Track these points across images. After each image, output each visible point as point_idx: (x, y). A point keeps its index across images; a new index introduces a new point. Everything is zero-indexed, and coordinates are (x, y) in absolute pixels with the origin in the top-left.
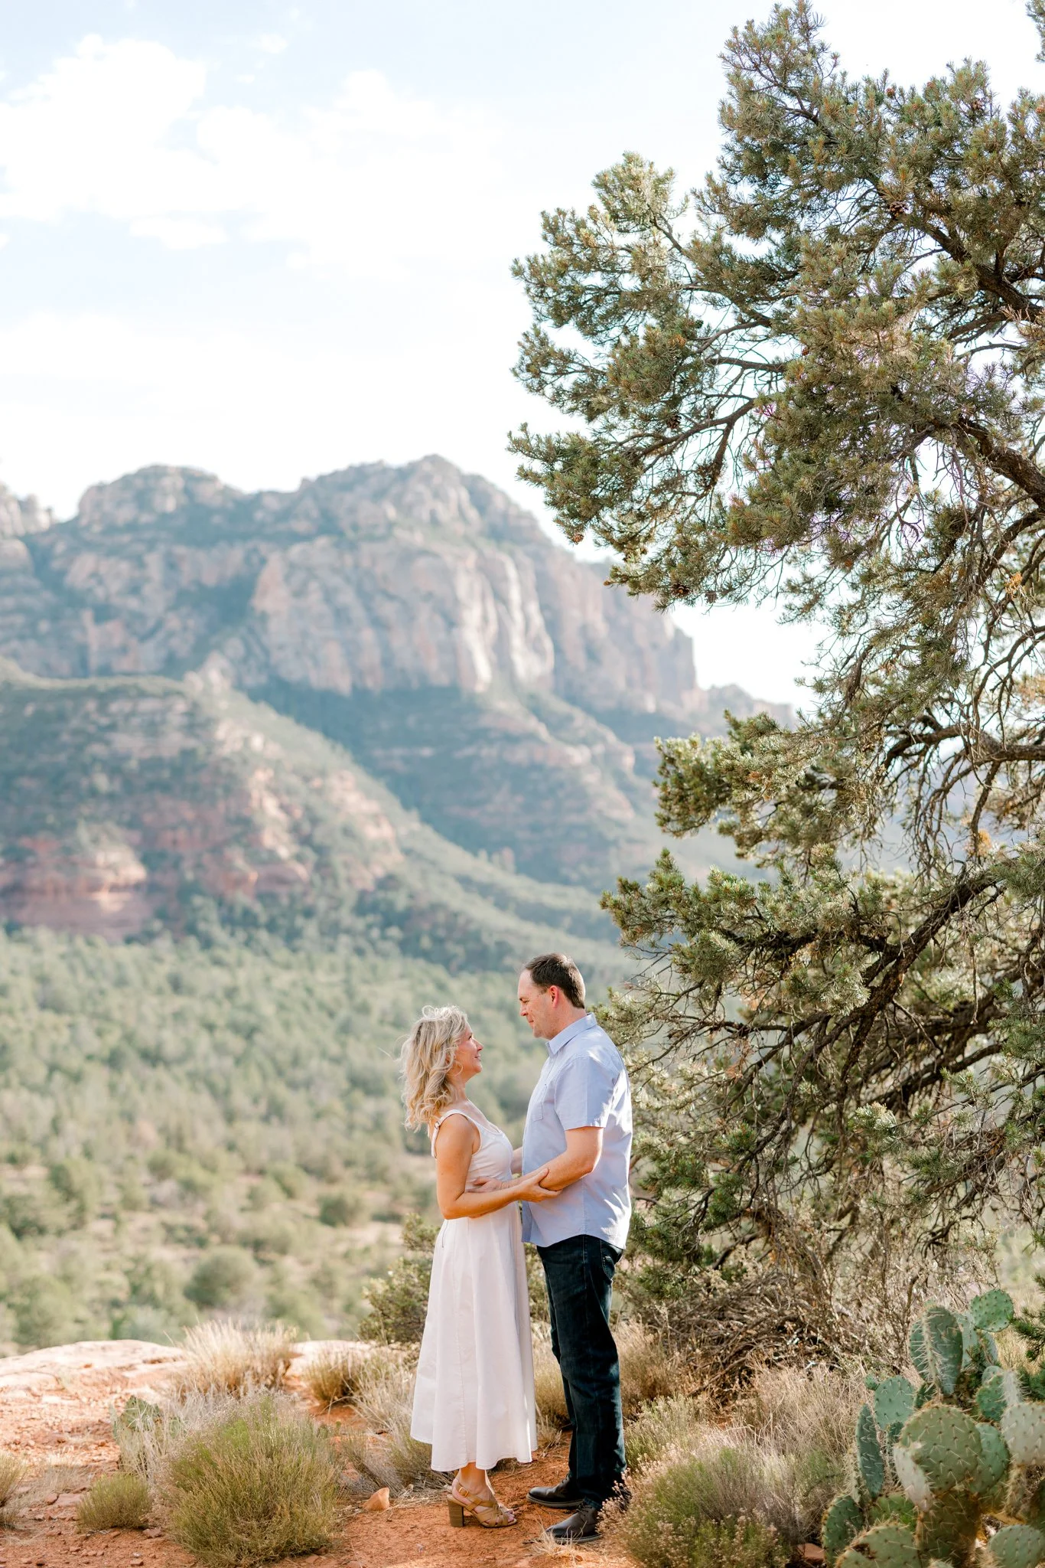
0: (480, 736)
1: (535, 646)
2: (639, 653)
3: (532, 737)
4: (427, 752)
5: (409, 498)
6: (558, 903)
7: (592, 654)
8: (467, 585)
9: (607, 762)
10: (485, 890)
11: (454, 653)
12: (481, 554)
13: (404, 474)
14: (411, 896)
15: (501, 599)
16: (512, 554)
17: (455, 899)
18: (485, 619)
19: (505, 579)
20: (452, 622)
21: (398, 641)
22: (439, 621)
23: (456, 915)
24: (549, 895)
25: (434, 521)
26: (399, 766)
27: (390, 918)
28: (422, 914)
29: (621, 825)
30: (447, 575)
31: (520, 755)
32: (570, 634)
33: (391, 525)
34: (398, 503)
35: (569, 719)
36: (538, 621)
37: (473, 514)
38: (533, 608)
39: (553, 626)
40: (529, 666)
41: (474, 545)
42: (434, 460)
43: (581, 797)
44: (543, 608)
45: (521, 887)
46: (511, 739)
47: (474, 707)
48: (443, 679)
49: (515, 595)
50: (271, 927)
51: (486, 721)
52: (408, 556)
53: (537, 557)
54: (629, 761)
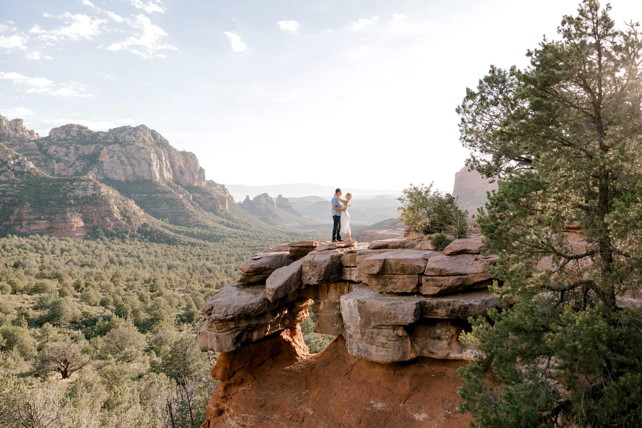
0: (158, 191)
1: (168, 170)
2: (192, 173)
3: (170, 192)
4: (145, 195)
5: (137, 135)
6: (181, 230)
7: (182, 173)
8: (153, 156)
9: (187, 197)
10: (167, 228)
11: (151, 172)
12: (155, 149)
13: (136, 129)
14: (151, 228)
15: (160, 159)
16: (162, 149)
17: (162, 229)
18: (157, 164)
19: (162, 155)
20: (150, 165)
21: (137, 169)
22: (147, 165)
23: (162, 232)
24: (177, 228)
25: (144, 141)
26: (138, 199)
27: (146, 234)
28: (154, 232)
29: (192, 212)
30: (149, 154)
31: (168, 196)
32: (177, 167)
33: (134, 142)
34: (135, 136)
35: (178, 188)
36: (169, 165)
37: (153, 139)
38: (168, 162)
39: (172, 166)
40: (168, 175)
41: (153, 147)
42: (143, 126)
43: (183, 205)
44: (170, 162)
45: (171, 226)
46: (166, 192)
47: (156, 185)
48: (148, 178)
49: (164, 159)
50: (118, 237)
51: (159, 188)
52: (139, 149)
53: (168, 150)
54: (191, 197)
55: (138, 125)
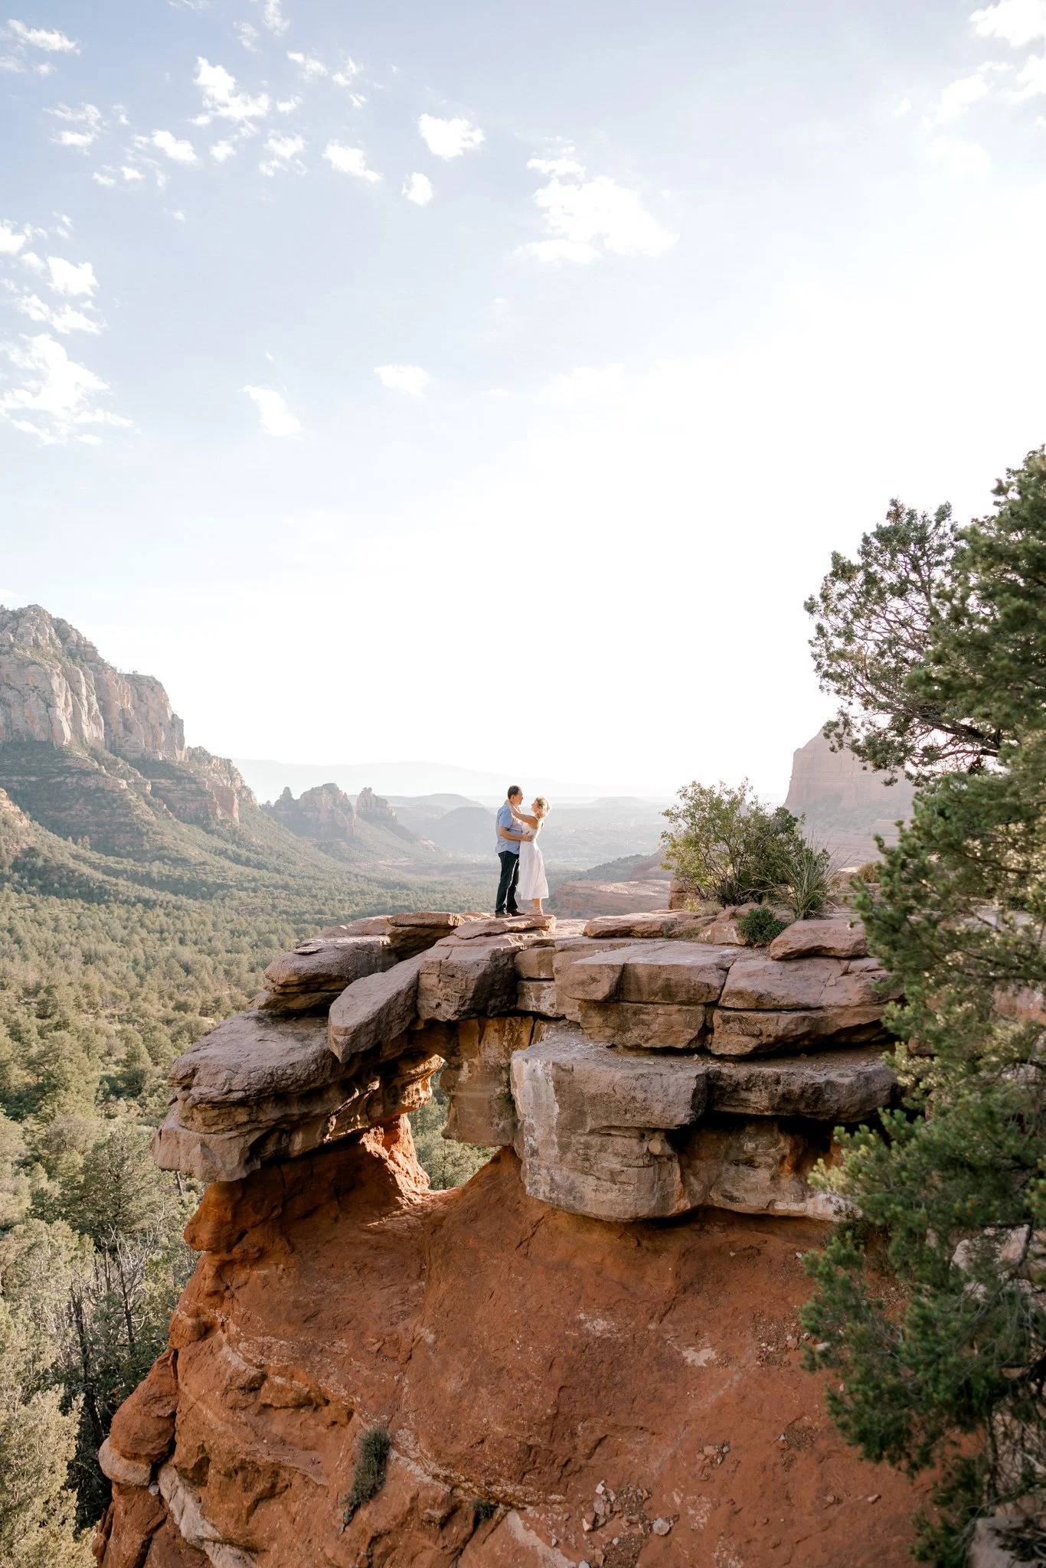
0: (67, 771)
1: (94, 719)
2: (153, 727)
3: (97, 772)
4: (33, 779)
5: (20, 630)
6: (120, 867)
7: (127, 727)
8: (57, 683)
9: (137, 786)
10: (85, 860)
11: (51, 722)
12: (64, 666)
13: (18, 616)
14: (45, 861)
15: (76, 692)
16: (81, 667)
17: (72, 864)
18: (66, 704)
19: (79, 681)
20: (49, 705)
21: (16, 714)
22: (42, 704)
23: (73, 871)
24: (111, 861)
25: (36, 644)
26: (16, 786)
27: (34, 873)
28: (52, 870)
29: (148, 823)
30: (47, 677)
31: (91, 783)
32: (115, 714)
33: (12, 646)
34: (14, 631)
35: (116, 763)
36: (96, 706)
37: (58, 642)
38: (94, 698)
39: (105, 709)
40: (93, 732)
41: (60, 661)
42: (35, 608)
43: (127, 806)
44: (99, 699)
45: (94, 856)
46: (85, 773)
47: (62, 754)
48: (43, 737)
49: (84, 691)
51: (69, 763)
52: (23, 664)
53: (95, 670)
54: (149, 788)
55: (25, 605)
